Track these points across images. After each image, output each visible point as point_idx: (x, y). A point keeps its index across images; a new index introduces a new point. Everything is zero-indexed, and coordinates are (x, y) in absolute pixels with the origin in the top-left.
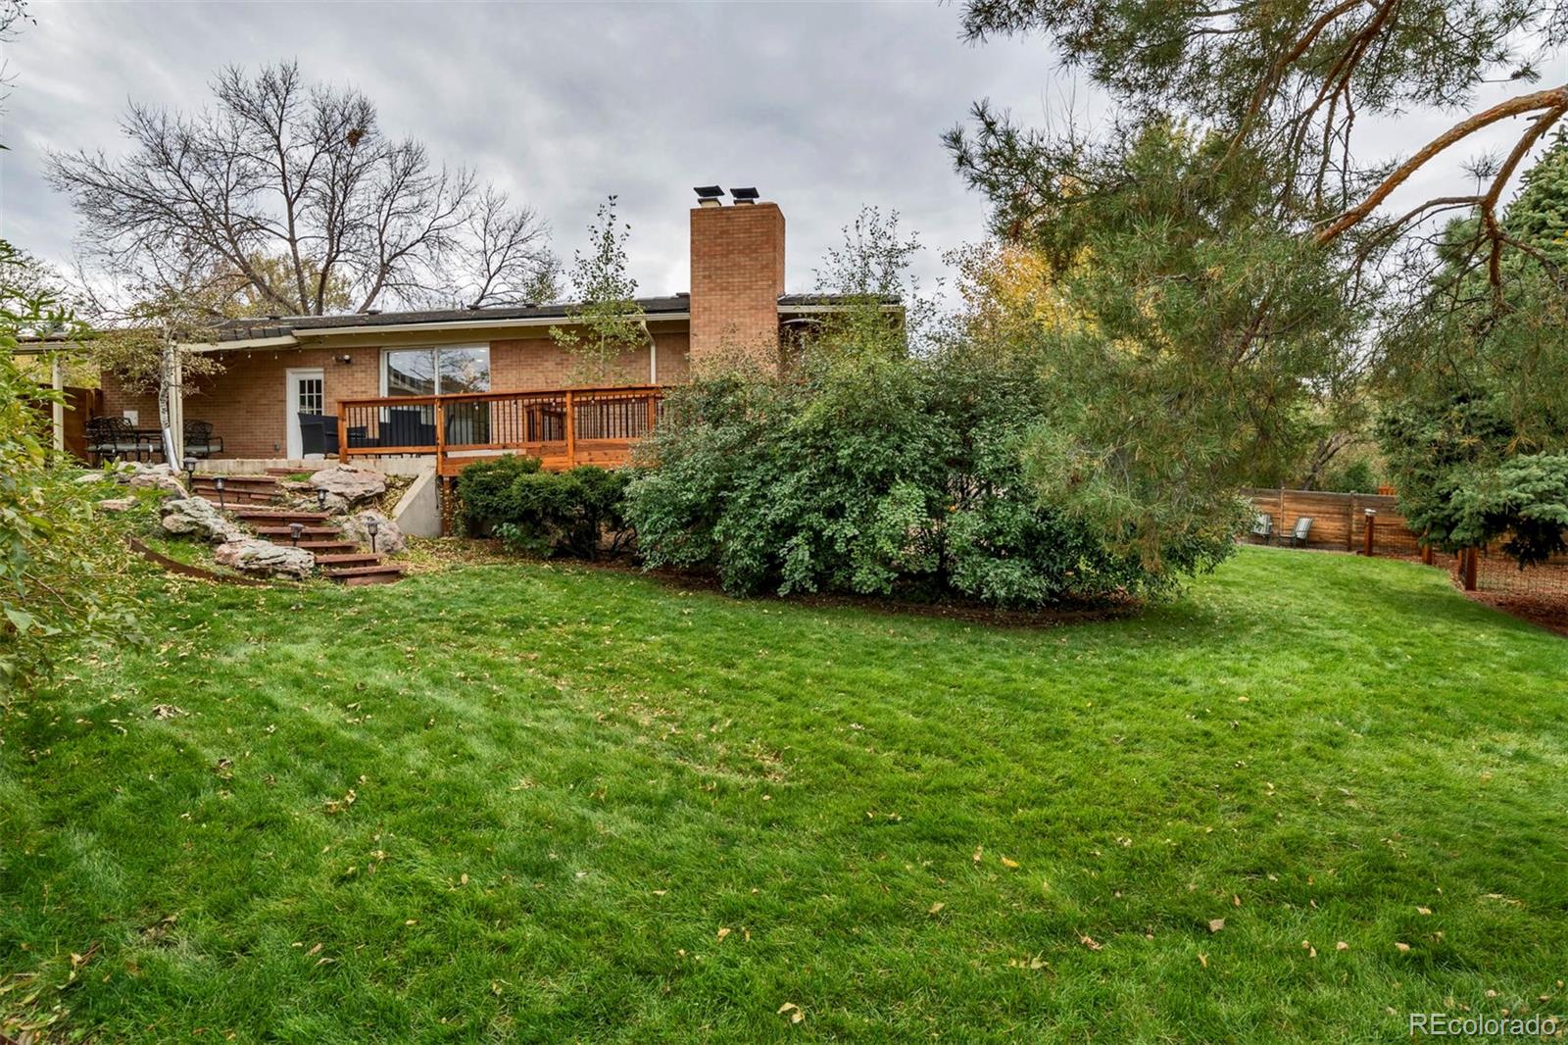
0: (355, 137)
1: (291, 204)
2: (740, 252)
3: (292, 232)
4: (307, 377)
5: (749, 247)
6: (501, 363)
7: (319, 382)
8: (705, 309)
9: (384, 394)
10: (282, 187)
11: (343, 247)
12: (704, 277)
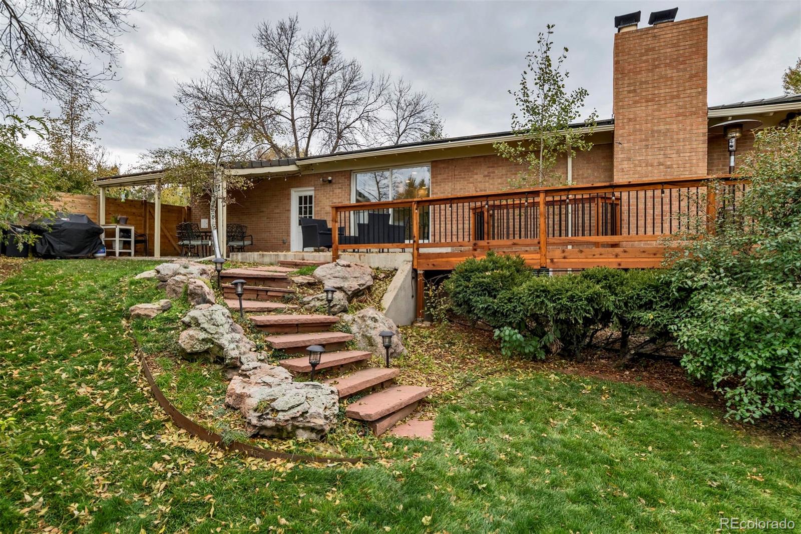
0: (325, 61)
1: (292, 99)
2: (666, 65)
3: (293, 115)
4: (303, 194)
5: (676, 60)
6: (439, 177)
7: (311, 197)
8: (630, 120)
9: (353, 201)
10: (288, 90)
11: (320, 118)
12: (629, 92)
